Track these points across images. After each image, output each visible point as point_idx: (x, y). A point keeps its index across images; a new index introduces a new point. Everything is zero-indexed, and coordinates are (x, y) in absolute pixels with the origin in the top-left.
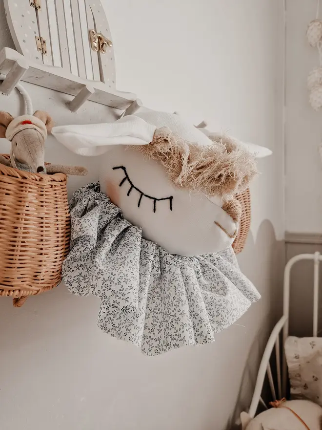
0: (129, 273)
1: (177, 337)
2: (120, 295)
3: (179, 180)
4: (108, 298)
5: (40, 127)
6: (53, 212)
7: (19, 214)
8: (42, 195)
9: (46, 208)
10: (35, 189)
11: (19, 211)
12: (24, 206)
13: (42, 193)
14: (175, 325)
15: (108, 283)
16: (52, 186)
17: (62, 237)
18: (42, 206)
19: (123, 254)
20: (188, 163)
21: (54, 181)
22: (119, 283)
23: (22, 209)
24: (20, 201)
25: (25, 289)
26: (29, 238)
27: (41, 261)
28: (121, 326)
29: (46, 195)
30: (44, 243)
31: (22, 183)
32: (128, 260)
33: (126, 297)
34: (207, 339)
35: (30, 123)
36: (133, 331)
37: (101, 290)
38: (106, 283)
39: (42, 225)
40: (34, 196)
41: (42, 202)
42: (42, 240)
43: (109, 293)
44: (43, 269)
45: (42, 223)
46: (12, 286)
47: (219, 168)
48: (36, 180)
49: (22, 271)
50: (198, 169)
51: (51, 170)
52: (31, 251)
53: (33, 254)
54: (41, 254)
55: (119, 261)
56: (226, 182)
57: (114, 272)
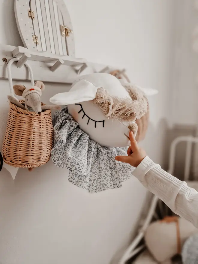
0: (82, 159)
1: (105, 186)
2: (78, 170)
3: (108, 115)
5: (38, 91)
6: (45, 130)
7: (30, 132)
8: (40, 122)
9: (42, 128)
10: (37, 120)
11: (30, 131)
12: (32, 128)
13: (40, 121)
14: (104, 180)
15: (73, 164)
16: (45, 117)
17: (50, 140)
18: (41, 127)
19: (80, 149)
21: (45, 114)
22: (78, 164)
23: (31, 130)
24: (31, 126)
25: (34, 164)
26: (35, 142)
27: (41, 152)
28: (79, 181)
29: (42, 122)
30: (42, 144)
31: (31, 117)
32: (82, 153)
33: (81, 171)
35: (33, 89)
36: (84, 183)
37: (70, 167)
38: (72, 164)
39: (41, 136)
40: (36, 123)
42: (41, 143)
43: (73, 169)
45: (41, 135)
46: (29, 163)
48: (37, 115)
49: (33, 157)
50: (117, 111)
52: (36, 148)
53: (37, 149)
54: (41, 149)
55: (78, 153)
56: (130, 116)
57: (76, 159)
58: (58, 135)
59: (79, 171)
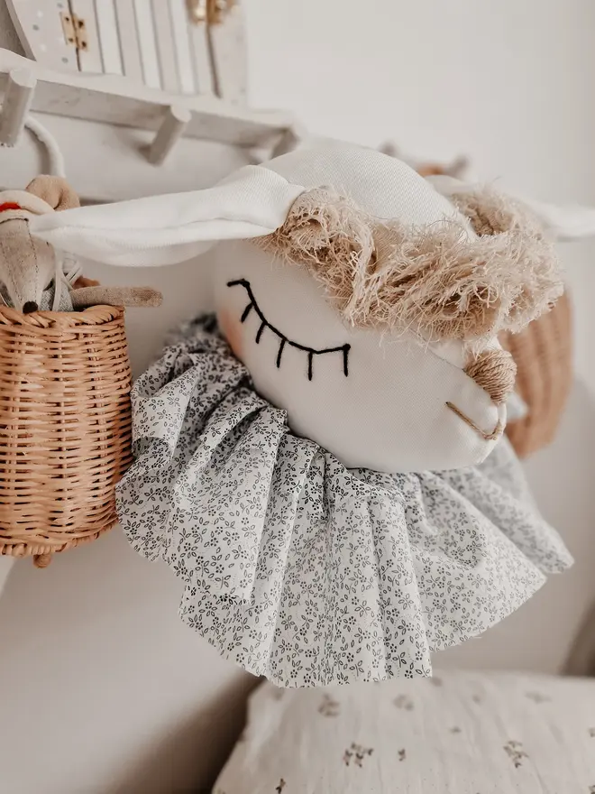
0: (238, 520)
1: (344, 660)
2: (212, 569)
3: (350, 311)
4: (188, 573)
6: (83, 389)
7: (7, 399)
8: (56, 357)
9: (66, 383)
10: (39, 345)
11: (6, 394)
12: (16, 382)
13: (56, 352)
14: (344, 632)
15: (191, 540)
16: (77, 334)
17: (109, 437)
18: (57, 379)
19: (235, 473)
20: (372, 270)
21: (83, 324)
22: (214, 542)
23: (11, 390)
24: (10, 373)
25: (35, 543)
26: (31, 445)
27: (61, 490)
29: (64, 356)
30: (65, 454)
31: (13, 334)
32: (241, 489)
34: (413, 671)
35: (15, 207)
36: (247, 642)
37: (179, 554)
38: (187, 540)
39: (57, 418)
40: (36, 360)
41: (56, 371)
42: (60, 449)
43: (190, 564)
44: (67, 506)
45: (59, 414)
46: (9, 537)
47: (447, 281)
48: (42, 327)
49: (25, 510)
50: (395, 285)
51: (82, 300)
52: (39, 471)
53: (43, 477)
54: (61, 476)
55: (224, 490)
56: (472, 311)
57: (206, 517)
58: (141, 415)
59: (217, 575)
